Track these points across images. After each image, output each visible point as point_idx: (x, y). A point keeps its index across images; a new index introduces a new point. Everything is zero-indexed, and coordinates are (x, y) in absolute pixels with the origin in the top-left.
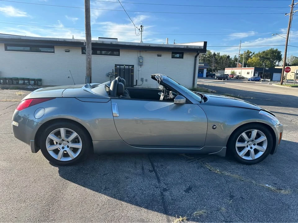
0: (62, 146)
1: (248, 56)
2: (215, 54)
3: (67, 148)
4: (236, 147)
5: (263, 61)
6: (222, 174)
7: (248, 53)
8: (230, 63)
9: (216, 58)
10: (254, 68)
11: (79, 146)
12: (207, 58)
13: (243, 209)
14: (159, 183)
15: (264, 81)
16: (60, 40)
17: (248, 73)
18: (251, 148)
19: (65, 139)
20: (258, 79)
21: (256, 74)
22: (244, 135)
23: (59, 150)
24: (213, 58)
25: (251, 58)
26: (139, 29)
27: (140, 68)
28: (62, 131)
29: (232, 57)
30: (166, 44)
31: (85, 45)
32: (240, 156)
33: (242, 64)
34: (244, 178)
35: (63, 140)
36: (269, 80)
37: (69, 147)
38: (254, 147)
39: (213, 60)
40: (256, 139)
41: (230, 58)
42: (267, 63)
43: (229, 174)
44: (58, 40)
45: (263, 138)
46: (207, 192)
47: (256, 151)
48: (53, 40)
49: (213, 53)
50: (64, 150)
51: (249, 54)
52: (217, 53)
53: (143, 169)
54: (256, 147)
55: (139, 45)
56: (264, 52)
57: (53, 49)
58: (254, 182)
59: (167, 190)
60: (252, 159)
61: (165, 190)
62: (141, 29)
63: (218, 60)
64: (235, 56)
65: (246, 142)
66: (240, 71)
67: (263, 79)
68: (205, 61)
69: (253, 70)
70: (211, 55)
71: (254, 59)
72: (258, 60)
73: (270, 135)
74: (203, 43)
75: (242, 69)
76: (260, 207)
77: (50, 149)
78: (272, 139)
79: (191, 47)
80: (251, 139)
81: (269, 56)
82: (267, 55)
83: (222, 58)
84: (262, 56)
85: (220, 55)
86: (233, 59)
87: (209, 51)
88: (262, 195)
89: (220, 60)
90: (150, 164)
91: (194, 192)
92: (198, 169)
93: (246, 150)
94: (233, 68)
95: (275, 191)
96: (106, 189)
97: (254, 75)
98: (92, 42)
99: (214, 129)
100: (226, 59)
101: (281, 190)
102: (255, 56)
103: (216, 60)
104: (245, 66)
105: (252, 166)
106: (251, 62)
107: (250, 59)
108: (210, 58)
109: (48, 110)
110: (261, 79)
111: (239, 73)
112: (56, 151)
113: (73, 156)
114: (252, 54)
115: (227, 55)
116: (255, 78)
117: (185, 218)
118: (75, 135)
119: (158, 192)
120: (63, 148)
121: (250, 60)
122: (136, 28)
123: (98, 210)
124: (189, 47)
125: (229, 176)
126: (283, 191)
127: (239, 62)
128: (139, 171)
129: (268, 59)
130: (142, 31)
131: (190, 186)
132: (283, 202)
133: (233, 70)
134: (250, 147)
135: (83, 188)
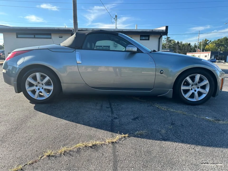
0: (38, 87)
1: (206, 43)
2: (178, 43)
3: (42, 89)
4: (181, 90)
5: (219, 47)
6: (168, 110)
7: (205, 41)
8: (191, 49)
9: (179, 45)
10: (210, 52)
11: (51, 88)
12: (172, 45)
13: (181, 132)
14: (112, 114)
15: (220, 62)
16: (55, 29)
17: (206, 56)
18: (195, 91)
19: (40, 82)
20: (214, 60)
21: (212, 57)
22: (188, 79)
23: (36, 91)
24: (176, 45)
25: (209, 45)
26: (114, 18)
27: (115, 48)
28: (38, 75)
29: (192, 44)
30: (136, 29)
31: (73, 32)
32: (185, 97)
33: (200, 50)
34: (187, 113)
35: (39, 83)
36: (224, 61)
37: (43, 88)
38: (198, 90)
39: (177, 46)
40: (199, 83)
41: (191, 45)
42: (222, 48)
43: (175, 110)
44: (54, 29)
45: (206, 82)
46: (152, 120)
47: (200, 94)
48: (50, 29)
49: (176, 42)
50: (40, 90)
51: (207, 42)
52: (181, 42)
53: (102, 106)
54: (200, 90)
55: (114, 30)
56: (219, 40)
57: (50, 36)
58: (195, 115)
59: (118, 118)
60: (196, 101)
61: (116, 118)
62: (116, 18)
63: (181, 47)
64: (195, 44)
65: (190, 86)
66: (199, 54)
67: (218, 61)
68: (170, 48)
69: (210, 54)
70: (175, 43)
71: (211, 46)
72: (214, 46)
73: (212, 79)
74: (165, 27)
75: (200, 53)
76: (197, 131)
77: (29, 89)
78: (213, 83)
79: (155, 31)
80: (195, 82)
81: (223, 43)
82: (221, 42)
83: (184, 45)
84: (217, 43)
85: (183, 43)
86: (193, 47)
87: (173, 40)
88: (201, 124)
89: (182, 47)
90: (109, 104)
91: (140, 120)
92: (147, 107)
93: (190, 92)
94: (193, 53)
95: (213, 121)
96: (67, 117)
97: (211, 58)
98: (78, 29)
99: (161, 73)
100: (188, 46)
101: (219, 120)
102: (212, 43)
103: (180, 47)
104: (203, 51)
105: (196, 106)
106: (208, 48)
107: (207, 45)
108: (174, 46)
109: (27, 58)
110: (217, 61)
111: (198, 57)
112: (34, 92)
113: (46, 95)
114: (209, 42)
115: (188, 43)
116: (212, 60)
117: (127, 135)
118: (48, 78)
119: (110, 119)
120: (39, 89)
121: (207, 47)
122: (112, 17)
123: (55, 129)
124: (154, 31)
125: (173, 112)
126: (221, 121)
127: (198, 48)
128: (98, 107)
129: (223, 45)
130: (116, 20)
131: (137, 117)
132: (219, 129)
133: (193, 54)
134: (194, 89)
135: (49, 116)
